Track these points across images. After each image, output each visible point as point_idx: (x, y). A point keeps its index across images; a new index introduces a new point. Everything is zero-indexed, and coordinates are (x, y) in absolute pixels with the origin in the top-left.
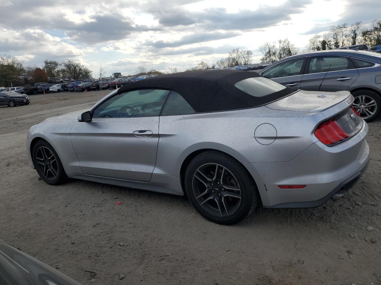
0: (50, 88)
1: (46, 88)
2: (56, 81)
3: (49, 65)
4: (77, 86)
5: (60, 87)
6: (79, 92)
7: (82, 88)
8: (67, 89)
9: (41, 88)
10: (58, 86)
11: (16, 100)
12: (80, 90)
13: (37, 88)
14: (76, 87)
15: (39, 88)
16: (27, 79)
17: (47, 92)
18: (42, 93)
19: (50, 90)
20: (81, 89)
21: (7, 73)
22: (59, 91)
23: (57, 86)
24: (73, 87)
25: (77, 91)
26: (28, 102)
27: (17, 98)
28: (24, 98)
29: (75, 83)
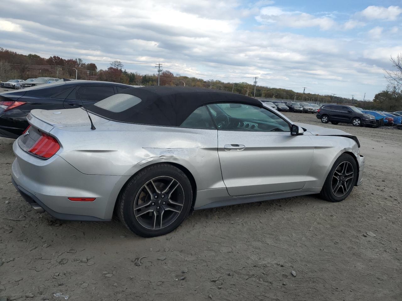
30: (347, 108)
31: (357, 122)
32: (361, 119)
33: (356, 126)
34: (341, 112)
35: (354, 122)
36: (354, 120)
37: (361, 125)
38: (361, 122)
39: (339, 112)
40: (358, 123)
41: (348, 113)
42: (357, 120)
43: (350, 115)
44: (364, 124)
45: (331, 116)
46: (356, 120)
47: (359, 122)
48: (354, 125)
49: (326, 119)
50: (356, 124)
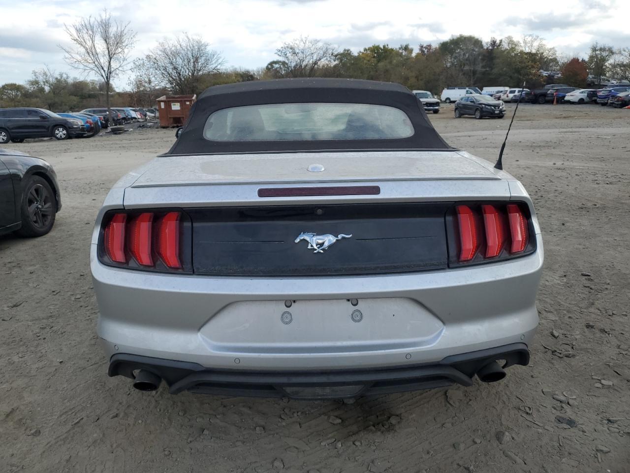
0: (567, 94)
1: (562, 94)
2: (601, 84)
3: (598, 52)
4: (614, 97)
5: (584, 96)
6: (615, 107)
7: (622, 101)
8: (596, 100)
9: (553, 94)
10: (582, 92)
11: (484, 110)
12: (617, 105)
13: (546, 93)
14: (612, 96)
15: (549, 94)
16: (553, 76)
17: (561, 101)
18: (550, 102)
19: (566, 98)
20: (620, 103)
21: (523, 65)
22: (581, 102)
23: (580, 93)
24: (606, 98)
25: (612, 105)
26: (502, 114)
27: (487, 107)
28: (497, 108)
29: (612, 90)
30: (36, 112)
31: (61, 132)
32: (66, 127)
33: (60, 139)
34: (29, 121)
35: (57, 134)
36: (56, 129)
37: (69, 137)
38: (67, 131)
39: (26, 121)
40: (64, 134)
41: (42, 119)
42: (61, 129)
43: (46, 124)
44: (73, 134)
45: (12, 129)
46: (58, 130)
47: (65, 132)
48: (59, 139)
49: (4, 136)
50: (61, 137)
